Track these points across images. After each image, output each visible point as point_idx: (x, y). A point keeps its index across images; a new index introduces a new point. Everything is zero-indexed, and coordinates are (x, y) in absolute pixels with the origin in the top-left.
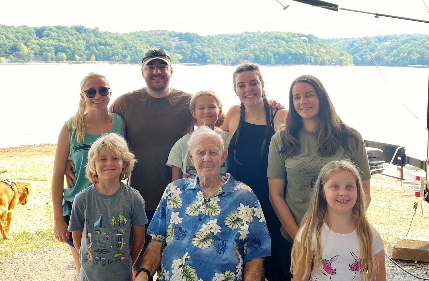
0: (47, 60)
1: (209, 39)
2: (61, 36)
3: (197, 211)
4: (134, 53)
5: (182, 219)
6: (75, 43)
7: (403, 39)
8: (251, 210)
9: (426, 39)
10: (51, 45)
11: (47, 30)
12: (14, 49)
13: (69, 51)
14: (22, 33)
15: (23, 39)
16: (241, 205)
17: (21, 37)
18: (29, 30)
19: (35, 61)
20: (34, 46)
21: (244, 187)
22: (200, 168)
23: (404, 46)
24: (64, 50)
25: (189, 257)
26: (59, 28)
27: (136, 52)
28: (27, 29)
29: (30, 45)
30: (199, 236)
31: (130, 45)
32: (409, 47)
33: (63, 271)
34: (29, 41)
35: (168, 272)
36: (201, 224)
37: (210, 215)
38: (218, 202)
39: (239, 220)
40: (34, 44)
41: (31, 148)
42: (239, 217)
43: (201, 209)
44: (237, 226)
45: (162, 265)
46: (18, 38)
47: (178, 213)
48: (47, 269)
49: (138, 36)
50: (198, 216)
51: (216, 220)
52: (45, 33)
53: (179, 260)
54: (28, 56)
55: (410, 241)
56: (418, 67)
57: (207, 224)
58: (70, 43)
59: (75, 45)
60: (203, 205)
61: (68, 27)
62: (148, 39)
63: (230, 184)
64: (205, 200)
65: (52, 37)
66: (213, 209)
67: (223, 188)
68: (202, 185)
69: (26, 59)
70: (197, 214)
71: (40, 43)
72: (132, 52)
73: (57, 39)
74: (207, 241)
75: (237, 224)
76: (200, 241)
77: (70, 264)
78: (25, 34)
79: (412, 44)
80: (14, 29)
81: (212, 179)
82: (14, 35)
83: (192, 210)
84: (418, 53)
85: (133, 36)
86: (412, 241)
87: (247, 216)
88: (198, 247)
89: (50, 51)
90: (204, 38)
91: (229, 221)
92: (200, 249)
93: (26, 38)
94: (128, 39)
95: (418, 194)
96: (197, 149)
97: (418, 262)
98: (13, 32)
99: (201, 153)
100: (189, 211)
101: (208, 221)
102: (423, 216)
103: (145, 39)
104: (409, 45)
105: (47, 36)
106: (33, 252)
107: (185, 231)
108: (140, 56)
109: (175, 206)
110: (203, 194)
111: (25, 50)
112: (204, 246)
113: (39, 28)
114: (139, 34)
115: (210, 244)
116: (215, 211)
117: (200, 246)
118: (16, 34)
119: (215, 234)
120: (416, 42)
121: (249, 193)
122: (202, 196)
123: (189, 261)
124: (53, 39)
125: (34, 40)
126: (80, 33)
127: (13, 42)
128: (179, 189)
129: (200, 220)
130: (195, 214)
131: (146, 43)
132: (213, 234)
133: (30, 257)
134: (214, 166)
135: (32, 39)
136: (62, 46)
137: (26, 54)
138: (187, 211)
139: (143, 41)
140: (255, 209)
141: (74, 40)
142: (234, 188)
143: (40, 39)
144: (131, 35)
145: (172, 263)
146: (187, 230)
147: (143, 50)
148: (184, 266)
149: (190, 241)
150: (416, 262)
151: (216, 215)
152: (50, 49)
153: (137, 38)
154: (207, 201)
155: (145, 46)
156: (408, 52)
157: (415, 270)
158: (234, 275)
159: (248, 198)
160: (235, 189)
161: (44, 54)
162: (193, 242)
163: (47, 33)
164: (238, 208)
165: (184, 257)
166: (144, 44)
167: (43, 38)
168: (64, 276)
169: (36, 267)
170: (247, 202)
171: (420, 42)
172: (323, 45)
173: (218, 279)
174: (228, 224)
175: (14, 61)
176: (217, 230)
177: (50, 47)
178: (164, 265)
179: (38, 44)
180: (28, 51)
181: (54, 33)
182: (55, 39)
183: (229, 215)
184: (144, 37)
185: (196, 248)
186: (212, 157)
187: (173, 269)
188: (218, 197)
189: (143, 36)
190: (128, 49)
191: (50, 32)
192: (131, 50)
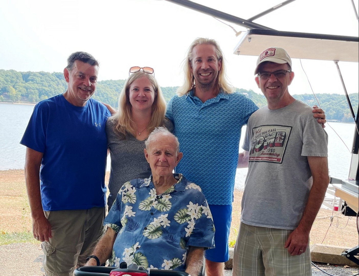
0: (32, 102)
1: (168, 91)
2: (44, 81)
3: (149, 206)
4: (105, 99)
5: (135, 213)
6: (56, 88)
7: (324, 98)
8: (199, 208)
9: (342, 99)
10: (35, 89)
11: (32, 75)
12: (4, 90)
13: (51, 94)
14: (11, 77)
15: (12, 82)
16: (191, 203)
17: (10, 80)
18: (16, 74)
19: (22, 102)
20: (21, 89)
21: (195, 187)
22: (155, 167)
23: (324, 104)
24: (46, 93)
25: (139, 247)
26: (42, 74)
27: (108, 99)
28: (15, 74)
29: (18, 88)
30: (150, 228)
31: (102, 92)
32: (328, 105)
33: (32, 263)
34: (17, 84)
35: (119, 259)
36: (152, 218)
37: (162, 210)
38: (169, 200)
39: (187, 216)
40: (21, 87)
41: (18, 171)
42: (188, 214)
43: (153, 204)
44: (185, 221)
45: (114, 253)
46: (7, 81)
47: (131, 208)
48: (18, 261)
49: (109, 84)
50: (150, 211)
51: (167, 215)
52: (31, 78)
53: (130, 249)
54: (16, 97)
55: (325, 247)
56: (334, 122)
57: (158, 218)
58: (52, 88)
59: (56, 90)
60: (155, 201)
61: (50, 74)
62: (118, 88)
63: (182, 184)
64: (157, 197)
65: (36, 81)
66: (165, 205)
67: (175, 187)
68: (155, 184)
69: (14, 100)
70: (149, 209)
71: (26, 86)
72: (104, 98)
73: (40, 84)
74: (157, 233)
75: (185, 219)
76: (150, 233)
77: (38, 257)
78: (13, 77)
79: (330, 102)
80: (4, 73)
81: (165, 178)
82: (4, 78)
83: (145, 205)
84: (335, 110)
85: (104, 84)
86: (326, 248)
87: (196, 213)
88: (148, 237)
89: (35, 94)
90: (164, 89)
91: (178, 216)
92: (150, 239)
93: (14, 81)
94: (101, 87)
95: (336, 209)
96: (154, 148)
97: (330, 264)
98: (3, 75)
99: (157, 153)
100: (141, 206)
101: (159, 216)
102: (338, 227)
103: (115, 87)
104: (328, 103)
105: (32, 80)
106: (7, 247)
107: (138, 224)
108: (110, 102)
109: (129, 200)
110: (156, 191)
111: (14, 92)
112: (154, 238)
113: (25, 73)
114: (110, 83)
115: (159, 235)
116: (166, 207)
117: (150, 237)
118: (5, 77)
119: (165, 227)
120: (334, 101)
121: (199, 193)
122: (155, 193)
123: (140, 249)
124: (37, 83)
125: (21, 83)
126: (60, 79)
127: (3, 84)
128: (134, 188)
129: (152, 214)
130: (147, 209)
131: (116, 91)
132: (163, 227)
133: (4, 251)
134: (168, 166)
135: (19, 83)
136: (45, 90)
137: (15, 95)
138: (140, 206)
139: (113, 89)
140: (203, 208)
141: (55, 85)
142: (185, 187)
143: (26, 83)
144: (103, 84)
145: (123, 251)
146: (139, 223)
147: (113, 97)
148: (135, 254)
149: (141, 232)
150: (328, 264)
151: (167, 211)
152: (35, 92)
153: (108, 87)
154: (159, 197)
155: (115, 93)
156: (326, 109)
157: (328, 270)
158: (181, 263)
159: (197, 197)
160: (187, 188)
161: (29, 96)
162: (144, 234)
163: (33, 78)
164: (188, 206)
165: (135, 247)
166: (114, 92)
167: (29, 82)
168: (33, 266)
169: (9, 259)
170: (196, 201)
171: (337, 101)
172: (260, 101)
173: (167, 265)
174: (177, 219)
175: (4, 101)
176: (167, 223)
177: (35, 91)
178: (115, 252)
179: (25, 87)
180: (16, 93)
181: (38, 78)
182: (39, 83)
183: (179, 212)
184: (115, 86)
185: (147, 239)
186: (168, 157)
187: (124, 256)
188: (169, 194)
189: (113, 85)
190: (101, 95)
191: (35, 77)
192: (103, 96)
